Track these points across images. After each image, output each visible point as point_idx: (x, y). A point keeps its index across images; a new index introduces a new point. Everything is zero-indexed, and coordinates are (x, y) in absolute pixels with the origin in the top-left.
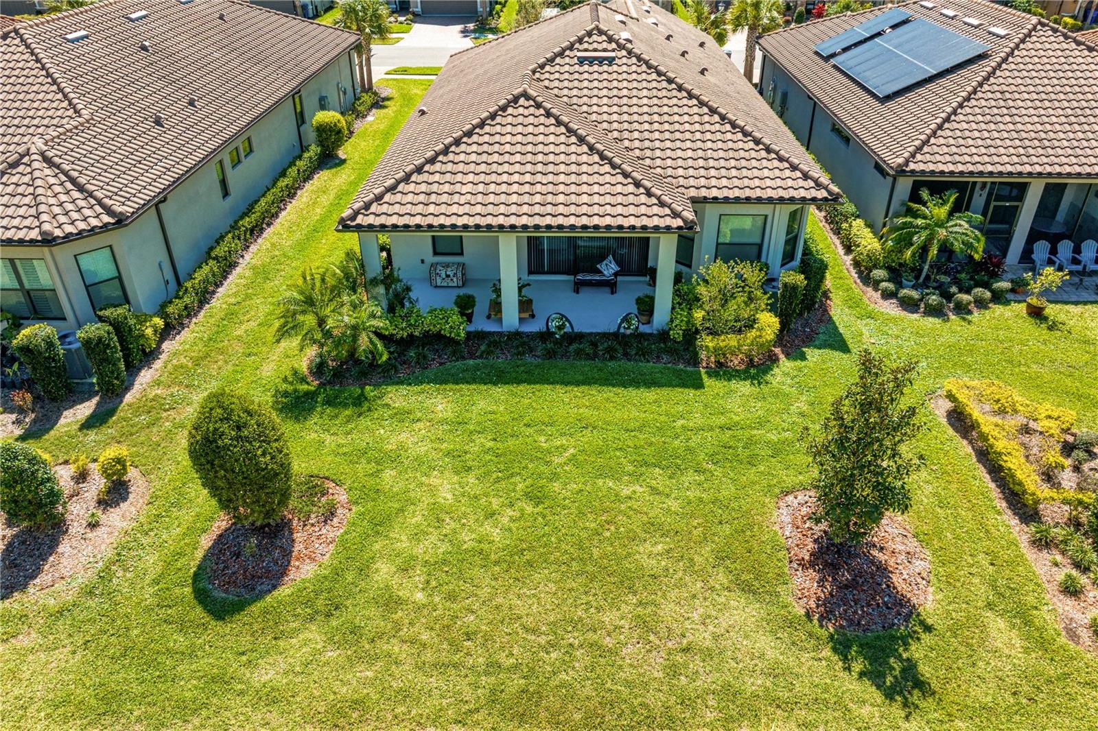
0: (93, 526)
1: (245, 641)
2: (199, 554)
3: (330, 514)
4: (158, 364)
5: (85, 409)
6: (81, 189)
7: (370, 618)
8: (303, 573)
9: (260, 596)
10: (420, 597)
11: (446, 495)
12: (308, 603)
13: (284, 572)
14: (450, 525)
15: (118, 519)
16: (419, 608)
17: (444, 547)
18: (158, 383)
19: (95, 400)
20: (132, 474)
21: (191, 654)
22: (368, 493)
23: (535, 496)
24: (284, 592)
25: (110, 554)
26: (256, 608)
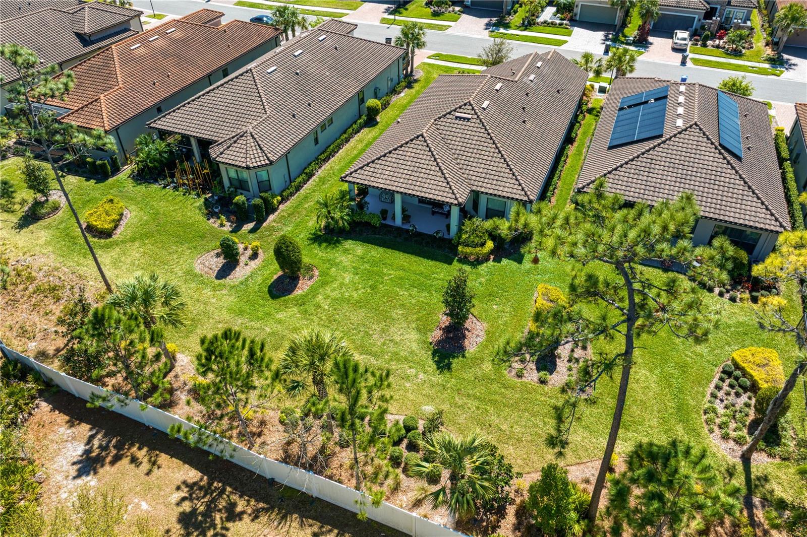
0: (246, 265)
1: (278, 306)
2: (272, 280)
3: (311, 278)
4: (276, 213)
5: (250, 226)
6: (261, 149)
7: (311, 309)
8: (298, 292)
9: (285, 296)
10: (326, 307)
11: (347, 280)
12: (297, 301)
13: (293, 291)
14: (344, 289)
15: (254, 264)
16: (325, 310)
17: (340, 295)
18: (274, 221)
19: (254, 223)
20: (260, 251)
21: (263, 306)
22: (324, 274)
23: (373, 287)
24: (291, 296)
25: (249, 274)
26: (283, 299)
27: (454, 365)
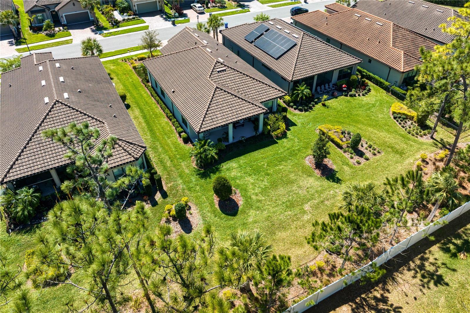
0: (191, 214)
1: (242, 217)
2: (218, 209)
5: (159, 195)
6: (131, 144)
7: (259, 204)
8: (241, 203)
10: (263, 198)
11: (252, 181)
12: (247, 207)
13: (237, 204)
14: (257, 185)
15: (194, 211)
16: (265, 200)
17: (260, 189)
18: (168, 183)
19: (158, 192)
21: (236, 223)
23: (267, 175)
24: (240, 208)
25: (201, 217)
27: (340, 178)
